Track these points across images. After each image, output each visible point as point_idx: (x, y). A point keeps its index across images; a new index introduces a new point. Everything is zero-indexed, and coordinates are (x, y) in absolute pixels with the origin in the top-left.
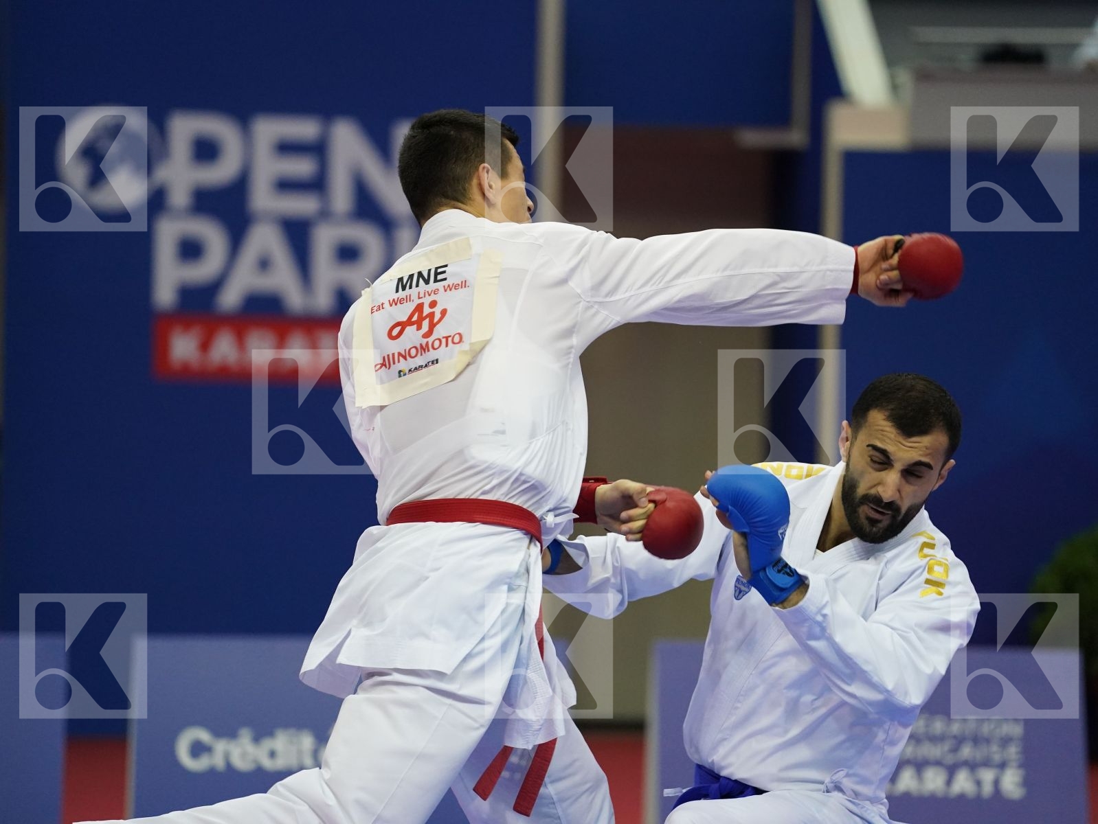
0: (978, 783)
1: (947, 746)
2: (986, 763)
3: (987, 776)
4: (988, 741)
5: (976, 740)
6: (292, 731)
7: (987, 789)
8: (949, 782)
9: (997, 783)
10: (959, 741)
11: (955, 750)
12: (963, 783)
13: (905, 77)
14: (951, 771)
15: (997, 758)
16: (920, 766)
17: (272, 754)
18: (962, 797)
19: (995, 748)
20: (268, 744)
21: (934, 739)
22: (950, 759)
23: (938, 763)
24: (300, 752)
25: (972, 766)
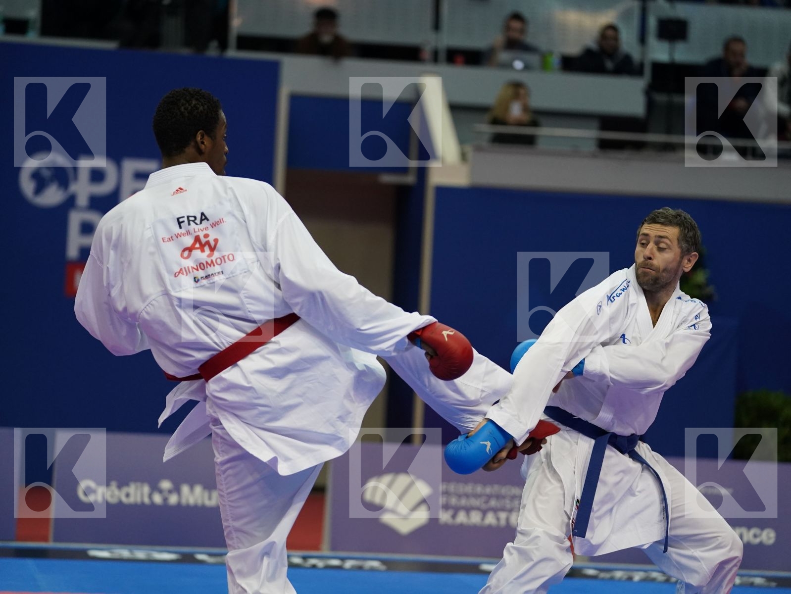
0: (498, 519)
1: (483, 499)
2: (503, 509)
3: (503, 515)
4: (504, 497)
5: (498, 497)
6: (139, 484)
7: (503, 522)
8: (483, 519)
9: (508, 520)
10: (489, 497)
11: (487, 502)
12: (490, 519)
13: (469, 149)
14: (484, 513)
15: (508, 506)
16: (468, 510)
17: (128, 495)
18: (490, 527)
19: (508, 501)
20: (125, 490)
21: (477, 496)
22: (484, 506)
23: (478, 509)
24: (142, 495)
25: (495, 510)
